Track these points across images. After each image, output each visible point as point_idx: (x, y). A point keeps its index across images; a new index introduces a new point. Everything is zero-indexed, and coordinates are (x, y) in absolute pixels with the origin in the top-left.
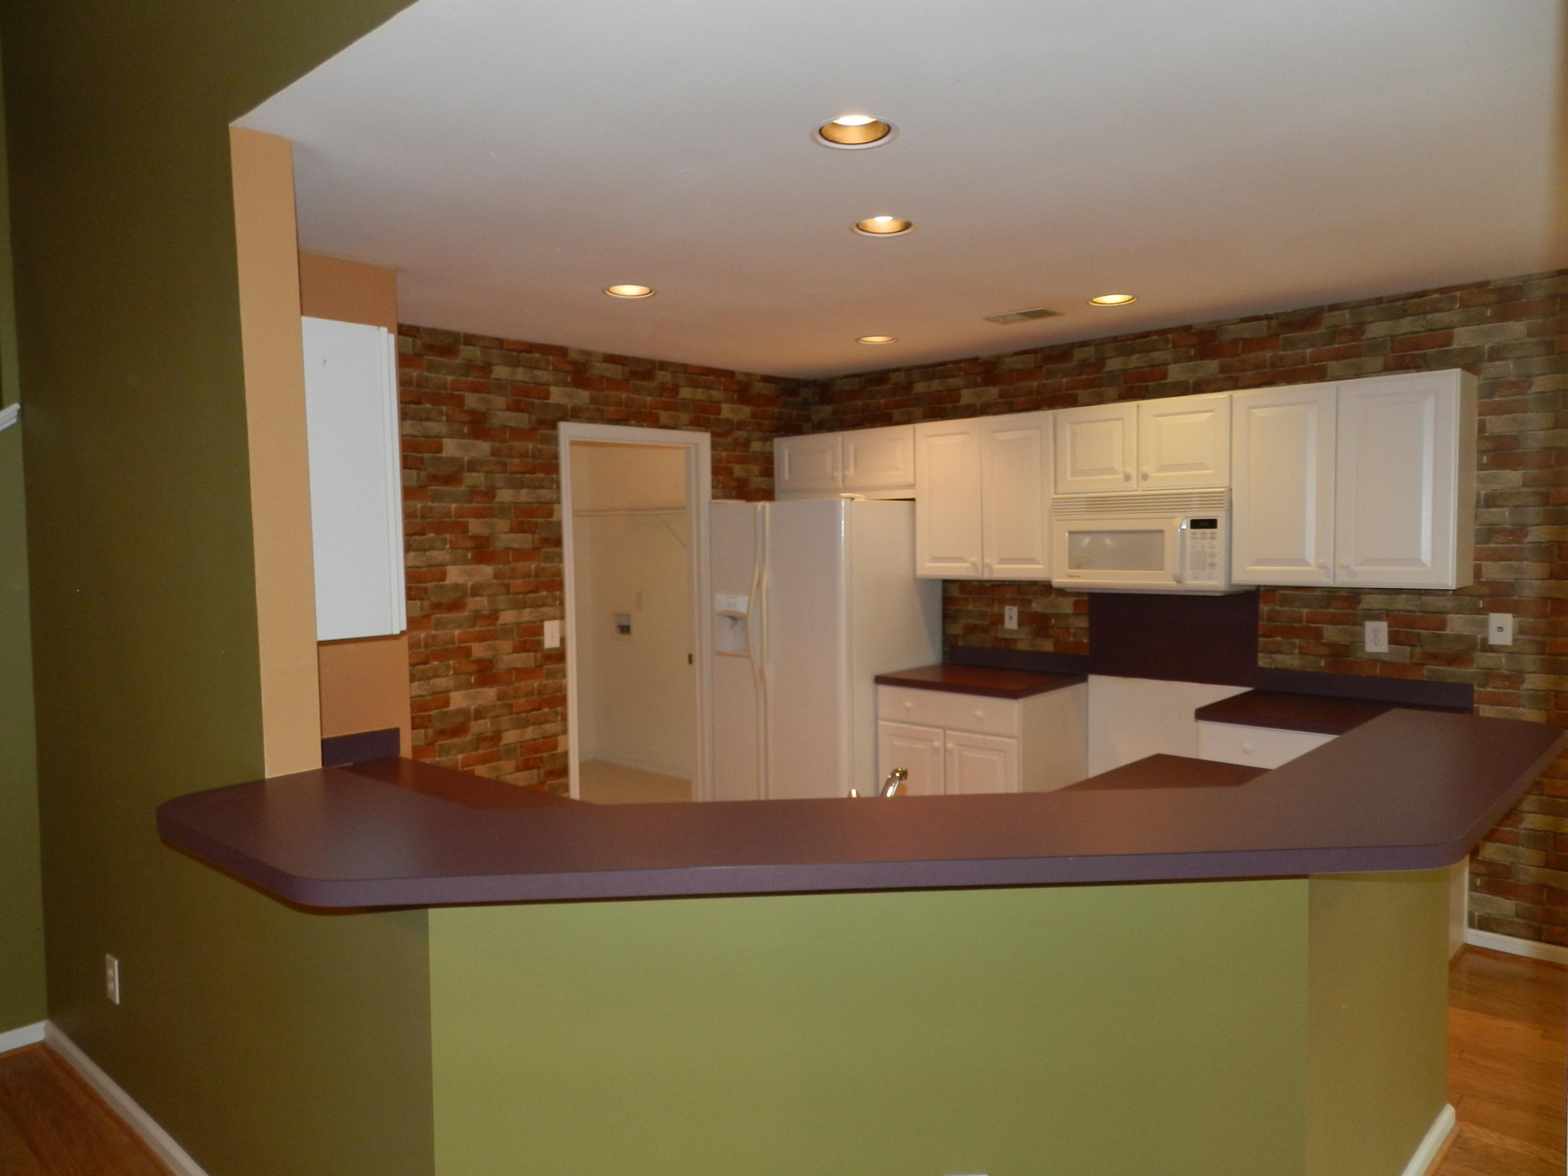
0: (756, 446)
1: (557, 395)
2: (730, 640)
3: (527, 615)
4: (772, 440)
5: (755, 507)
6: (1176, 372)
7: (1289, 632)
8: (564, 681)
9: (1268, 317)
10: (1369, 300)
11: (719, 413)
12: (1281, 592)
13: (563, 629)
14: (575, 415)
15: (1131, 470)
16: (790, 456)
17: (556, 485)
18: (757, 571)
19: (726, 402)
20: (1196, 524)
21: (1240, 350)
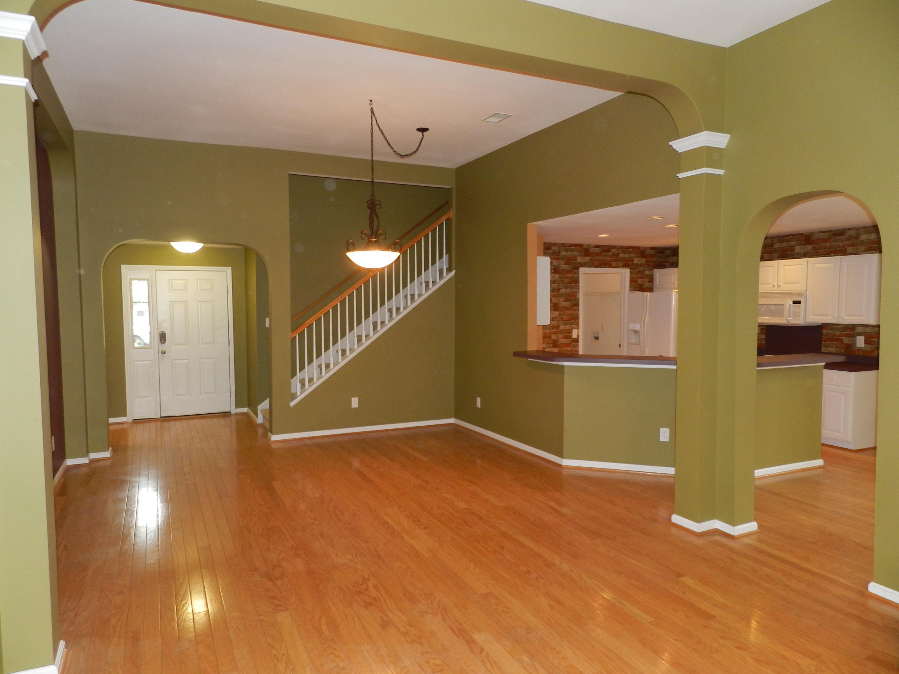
0: (647, 272)
1: (579, 259)
2: (634, 339)
3: (568, 327)
4: (653, 270)
5: (644, 295)
6: (798, 249)
7: (832, 340)
8: (578, 348)
9: (828, 232)
10: (861, 227)
11: (633, 262)
12: (830, 326)
13: (578, 332)
14: (584, 265)
15: (776, 284)
16: (659, 276)
17: (578, 287)
18: (644, 317)
19: (636, 258)
20: (795, 302)
21: (819, 242)
